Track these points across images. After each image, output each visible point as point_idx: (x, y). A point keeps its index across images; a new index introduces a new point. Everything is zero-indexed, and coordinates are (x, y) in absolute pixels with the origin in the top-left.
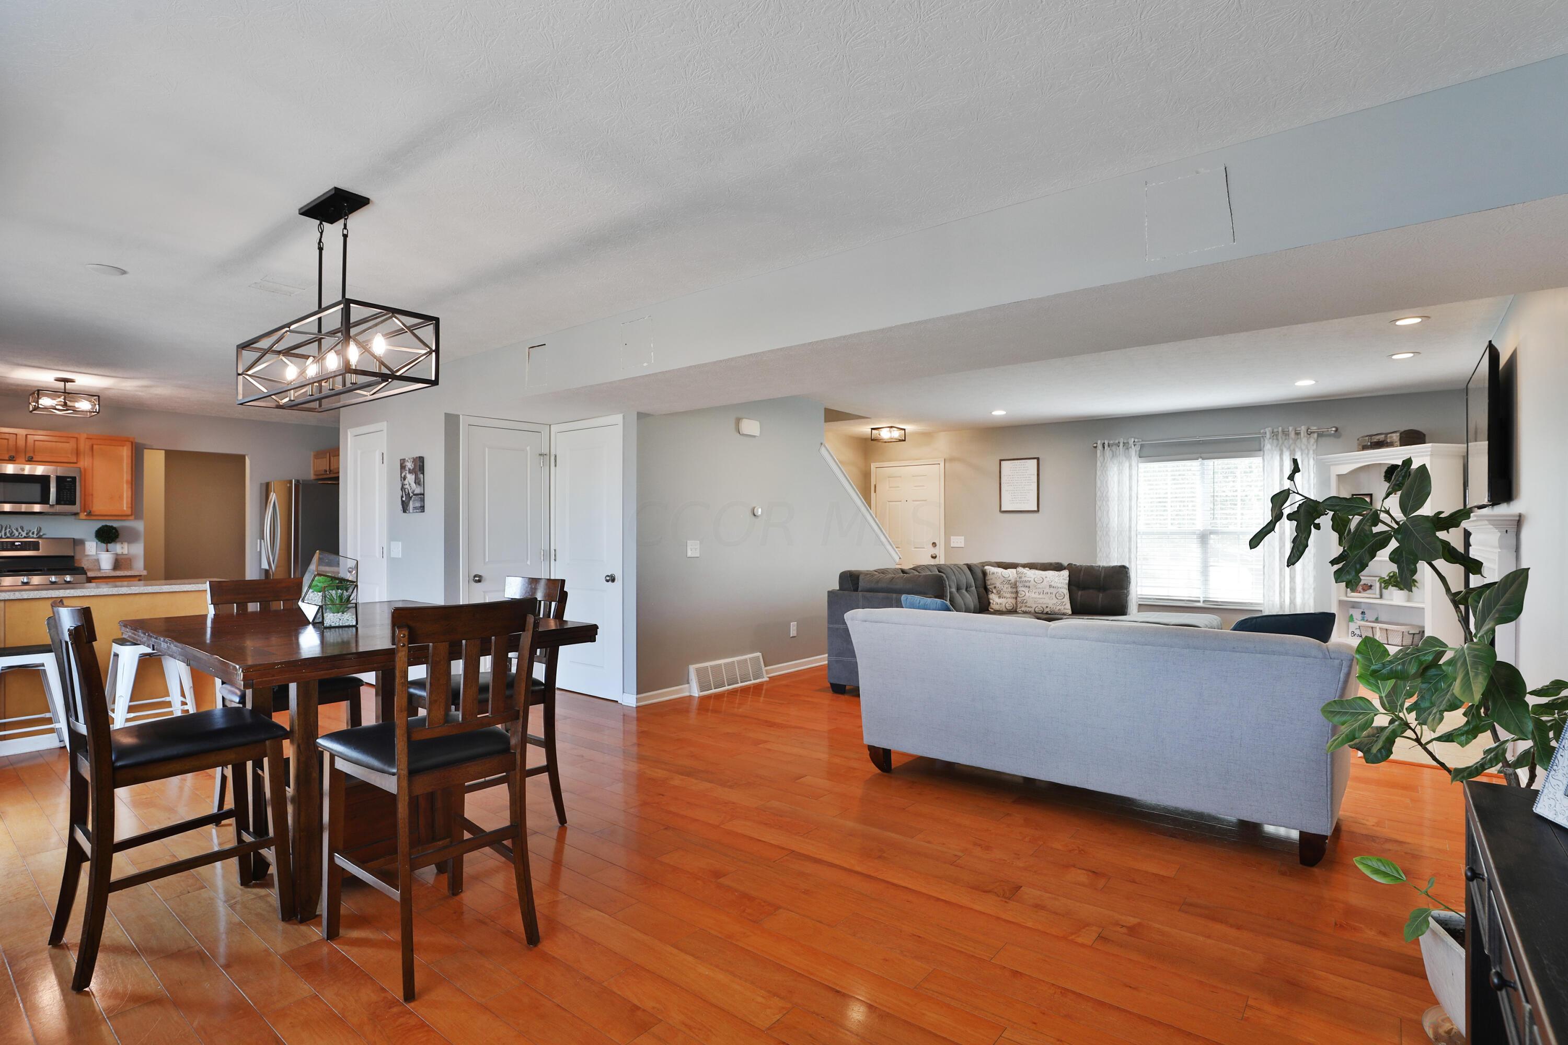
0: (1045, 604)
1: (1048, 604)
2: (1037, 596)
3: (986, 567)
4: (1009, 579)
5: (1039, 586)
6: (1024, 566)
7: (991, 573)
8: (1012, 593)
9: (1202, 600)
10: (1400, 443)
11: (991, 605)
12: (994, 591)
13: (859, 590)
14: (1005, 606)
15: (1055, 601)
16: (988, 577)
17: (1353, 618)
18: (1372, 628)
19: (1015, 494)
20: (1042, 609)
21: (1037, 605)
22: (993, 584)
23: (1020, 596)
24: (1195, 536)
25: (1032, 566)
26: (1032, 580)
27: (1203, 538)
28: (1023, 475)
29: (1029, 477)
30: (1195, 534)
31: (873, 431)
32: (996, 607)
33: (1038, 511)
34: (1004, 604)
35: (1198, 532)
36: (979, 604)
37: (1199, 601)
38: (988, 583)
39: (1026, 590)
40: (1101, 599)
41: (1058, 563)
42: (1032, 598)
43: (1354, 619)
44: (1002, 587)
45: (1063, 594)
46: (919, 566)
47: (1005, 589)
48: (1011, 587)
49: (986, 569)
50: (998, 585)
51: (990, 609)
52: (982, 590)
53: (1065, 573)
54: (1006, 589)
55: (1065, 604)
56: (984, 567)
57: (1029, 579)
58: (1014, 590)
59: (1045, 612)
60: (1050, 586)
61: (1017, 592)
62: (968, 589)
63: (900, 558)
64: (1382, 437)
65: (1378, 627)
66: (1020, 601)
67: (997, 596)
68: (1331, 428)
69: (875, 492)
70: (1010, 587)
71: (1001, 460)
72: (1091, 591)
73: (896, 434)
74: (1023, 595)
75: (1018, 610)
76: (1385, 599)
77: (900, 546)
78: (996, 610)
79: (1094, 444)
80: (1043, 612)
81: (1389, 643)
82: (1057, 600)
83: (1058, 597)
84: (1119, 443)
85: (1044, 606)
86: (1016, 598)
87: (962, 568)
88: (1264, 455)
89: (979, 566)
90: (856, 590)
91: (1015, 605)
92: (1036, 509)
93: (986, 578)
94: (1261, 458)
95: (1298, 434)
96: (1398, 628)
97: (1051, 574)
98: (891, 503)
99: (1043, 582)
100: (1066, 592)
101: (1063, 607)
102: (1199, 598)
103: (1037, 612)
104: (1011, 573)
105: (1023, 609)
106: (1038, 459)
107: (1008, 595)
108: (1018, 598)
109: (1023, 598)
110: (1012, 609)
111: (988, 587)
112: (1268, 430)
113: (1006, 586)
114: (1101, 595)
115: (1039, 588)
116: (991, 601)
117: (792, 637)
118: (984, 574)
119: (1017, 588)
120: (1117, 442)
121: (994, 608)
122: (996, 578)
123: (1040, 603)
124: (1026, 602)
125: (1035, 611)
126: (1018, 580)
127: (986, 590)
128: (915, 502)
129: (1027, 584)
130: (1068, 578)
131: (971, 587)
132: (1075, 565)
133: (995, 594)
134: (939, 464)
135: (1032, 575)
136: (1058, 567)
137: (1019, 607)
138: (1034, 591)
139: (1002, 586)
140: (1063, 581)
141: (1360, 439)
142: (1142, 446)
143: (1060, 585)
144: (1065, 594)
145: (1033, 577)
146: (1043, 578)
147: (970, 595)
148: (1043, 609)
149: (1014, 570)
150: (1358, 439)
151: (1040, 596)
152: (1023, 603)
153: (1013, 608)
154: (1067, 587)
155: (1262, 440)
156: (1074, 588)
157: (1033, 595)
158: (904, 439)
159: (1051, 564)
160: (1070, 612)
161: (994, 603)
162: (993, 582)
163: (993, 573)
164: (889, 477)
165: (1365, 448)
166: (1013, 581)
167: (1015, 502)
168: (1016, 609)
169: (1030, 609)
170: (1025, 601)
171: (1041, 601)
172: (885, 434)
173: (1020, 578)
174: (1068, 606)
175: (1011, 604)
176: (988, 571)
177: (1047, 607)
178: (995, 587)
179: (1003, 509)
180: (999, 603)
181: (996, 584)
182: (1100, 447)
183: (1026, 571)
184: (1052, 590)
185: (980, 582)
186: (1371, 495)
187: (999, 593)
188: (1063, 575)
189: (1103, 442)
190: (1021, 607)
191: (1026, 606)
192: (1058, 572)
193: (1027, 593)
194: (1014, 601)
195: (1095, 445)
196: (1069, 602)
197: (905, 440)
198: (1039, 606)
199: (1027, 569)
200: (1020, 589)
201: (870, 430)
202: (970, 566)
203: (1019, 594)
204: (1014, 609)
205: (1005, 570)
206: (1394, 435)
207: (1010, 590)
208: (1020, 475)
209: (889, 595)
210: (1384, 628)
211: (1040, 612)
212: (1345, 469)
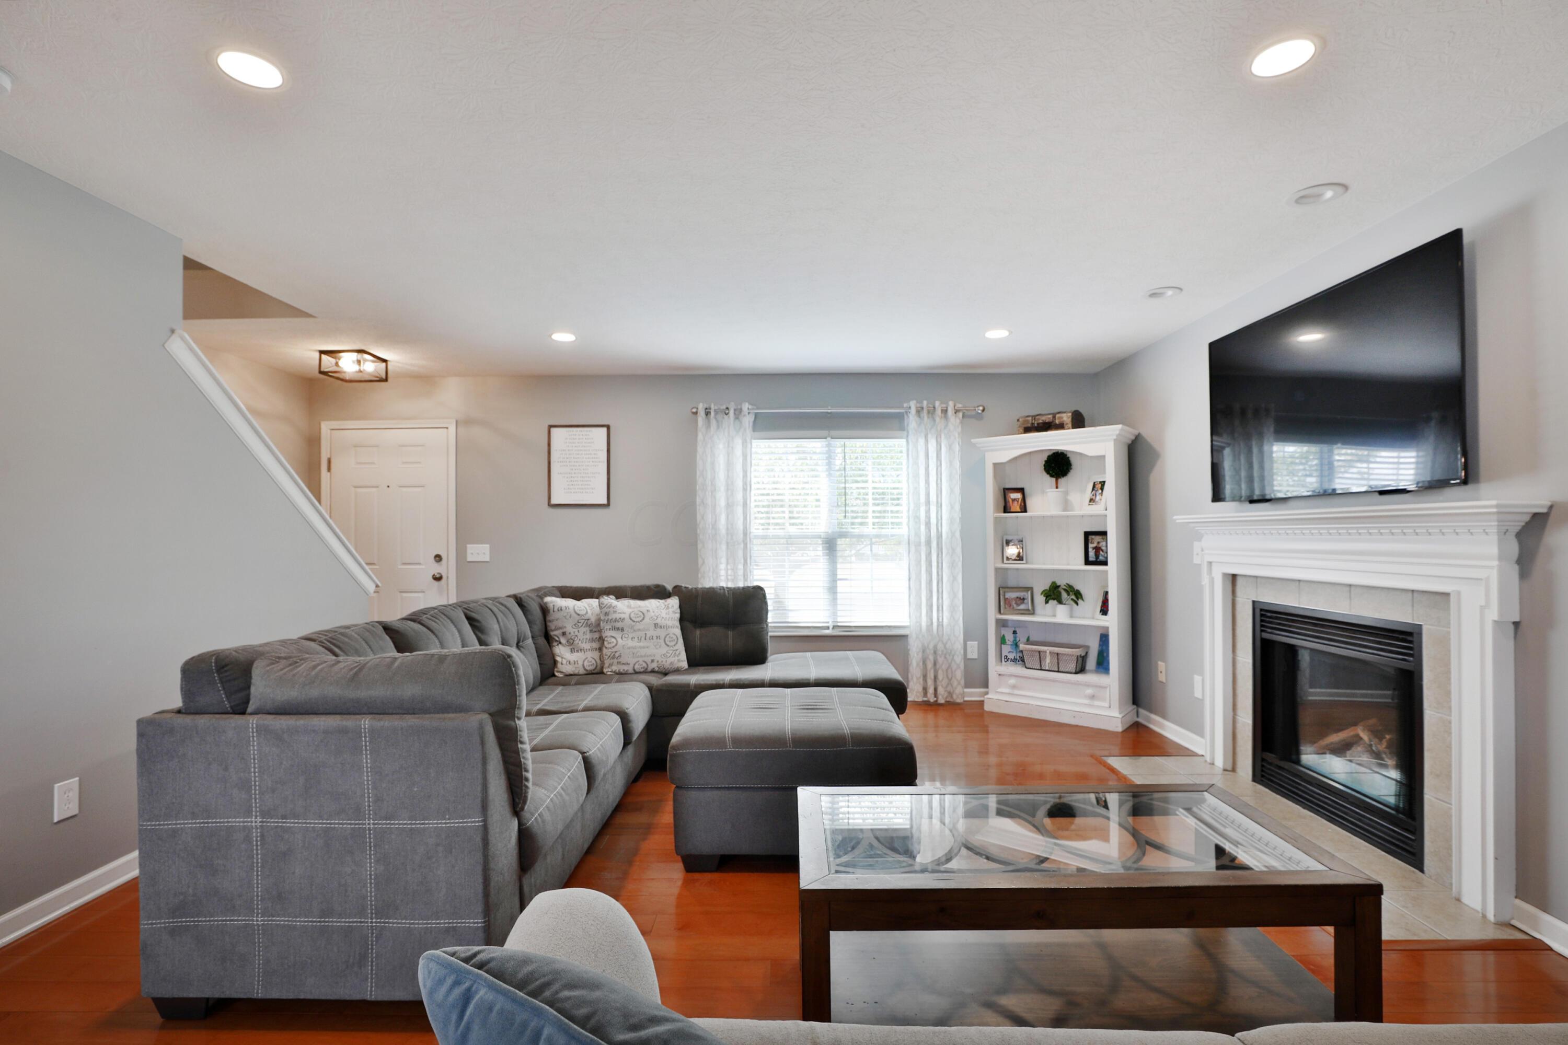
0: (650, 656)
1: (654, 655)
2: (634, 643)
3: (548, 599)
4: (586, 617)
5: (638, 626)
6: (608, 591)
7: (556, 609)
8: (592, 640)
9: (831, 625)
10: (1072, 425)
11: (559, 665)
12: (563, 640)
13: (249, 710)
14: (583, 665)
15: (664, 650)
16: (551, 616)
17: (1005, 640)
18: (1039, 652)
19: (572, 479)
20: (644, 665)
21: (636, 660)
22: (560, 628)
23: (607, 646)
24: (820, 541)
25: (620, 593)
26: (626, 616)
27: (830, 545)
28: (585, 450)
29: (595, 454)
30: (821, 538)
31: (323, 356)
32: (568, 669)
33: (608, 505)
34: (580, 663)
35: (823, 535)
36: (540, 667)
37: (828, 628)
38: (552, 626)
39: (618, 635)
40: (730, 640)
41: (658, 586)
42: (629, 648)
43: (1007, 641)
44: (576, 633)
45: (675, 637)
46: (424, 612)
47: (580, 635)
48: (591, 631)
49: (546, 603)
50: (569, 629)
51: (557, 674)
52: (542, 641)
53: (674, 602)
54: (583, 637)
55: (679, 654)
56: (542, 598)
57: (622, 616)
58: (597, 635)
59: (649, 669)
60: (656, 625)
61: (601, 640)
62: (521, 644)
63: (377, 586)
64: (1048, 418)
65: (1048, 652)
66: (609, 654)
67: (568, 649)
68: (978, 406)
69: (329, 469)
70: (588, 631)
71: (551, 427)
72: (716, 628)
73: (370, 367)
74: (613, 644)
75: (605, 671)
76: (1039, 615)
77: (375, 562)
78: (567, 673)
79: (693, 408)
80: (646, 669)
81: (1060, 670)
82: (667, 648)
83: (668, 643)
84: (727, 408)
85: (649, 660)
86: (600, 649)
87: (505, 603)
88: (907, 436)
89: (533, 595)
90: (240, 709)
91: (599, 661)
92: (605, 502)
93: (548, 618)
94: (905, 440)
95: (945, 411)
96: (1072, 652)
97: (653, 605)
98: (359, 490)
99: (643, 619)
100: (678, 632)
101: (676, 658)
102: (828, 622)
103: (637, 670)
104: (589, 606)
105: (615, 668)
106: (608, 427)
107: (587, 646)
108: (605, 651)
109: (614, 650)
110: (594, 670)
111: (552, 633)
112: (913, 404)
113: (583, 630)
114: (730, 633)
115: (639, 630)
116: (558, 659)
117: (59, 822)
118: (545, 610)
119: (600, 631)
120: (724, 407)
121: (564, 671)
122: (565, 617)
123: (641, 656)
124: (620, 656)
125: (634, 670)
126: (602, 618)
127: (548, 637)
128: (404, 489)
129: (619, 625)
130: (679, 611)
131: (525, 639)
132: (685, 587)
133: (563, 645)
134: (447, 428)
135: (625, 607)
136: (660, 593)
137: (606, 665)
138: (631, 636)
139: (576, 630)
140: (672, 615)
141: (1020, 420)
142: (756, 415)
143: (670, 623)
144: (679, 637)
145: (628, 611)
146: (643, 614)
147: (524, 655)
148: (647, 665)
149: (594, 602)
150: (1018, 420)
151: (641, 644)
152: (613, 658)
153: (596, 666)
154: (678, 624)
155: (906, 416)
156: (688, 625)
157: (630, 643)
158: (384, 377)
159: (648, 588)
160: (685, 665)
161: (564, 662)
162: (559, 624)
163: (560, 609)
164: (355, 446)
165: (1027, 430)
166: (593, 619)
167: (573, 491)
168: (602, 668)
169: (626, 668)
170: (617, 655)
171: (643, 652)
172: (348, 364)
173: (606, 614)
174: (683, 656)
175: (594, 662)
176: (551, 606)
177: (653, 661)
178: (564, 634)
179: (554, 501)
180: (572, 662)
181: (565, 627)
182: (702, 413)
183: (610, 600)
184: (659, 632)
185: (538, 626)
186: (1021, 490)
187: (571, 643)
188: (673, 606)
189: (706, 406)
190: (611, 665)
191: (619, 663)
192: (663, 601)
193: (620, 640)
194: (596, 655)
195: (694, 410)
196: (684, 648)
197: (386, 380)
198: (641, 660)
199: (611, 596)
200: (608, 634)
201: (317, 354)
202: (521, 598)
203: (605, 643)
204: (599, 667)
205: (577, 602)
206: (1064, 415)
207: (588, 636)
208: (581, 450)
209: (348, 722)
210: (1055, 652)
211: (642, 670)
212: (1004, 456)
